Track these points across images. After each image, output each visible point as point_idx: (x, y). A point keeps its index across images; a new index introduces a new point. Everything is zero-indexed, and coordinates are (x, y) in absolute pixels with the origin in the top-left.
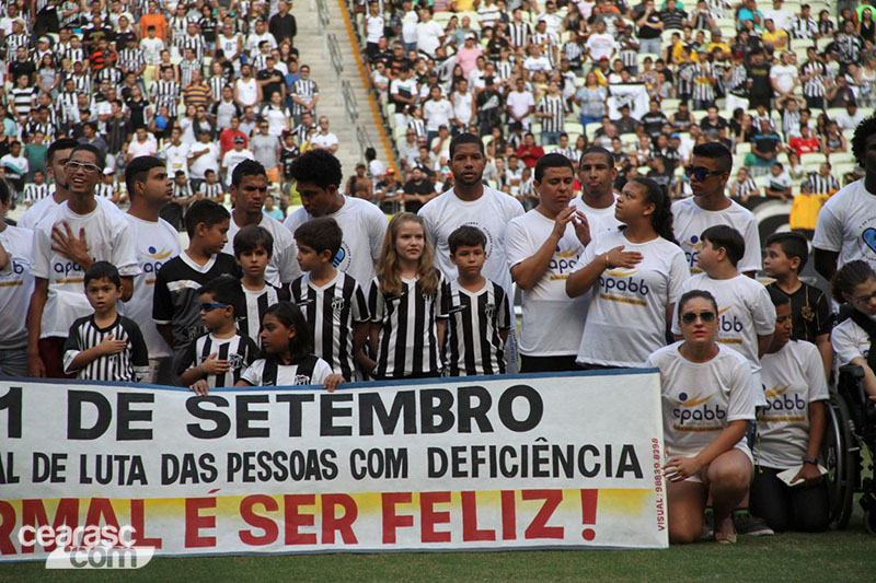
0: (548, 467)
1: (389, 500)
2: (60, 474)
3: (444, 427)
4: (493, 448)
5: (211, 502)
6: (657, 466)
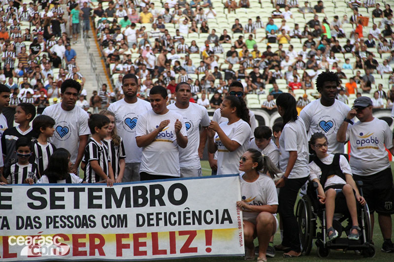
0: (190, 221)
1: (119, 237)
3: (144, 204)
4: (165, 214)
6: (239, 217)
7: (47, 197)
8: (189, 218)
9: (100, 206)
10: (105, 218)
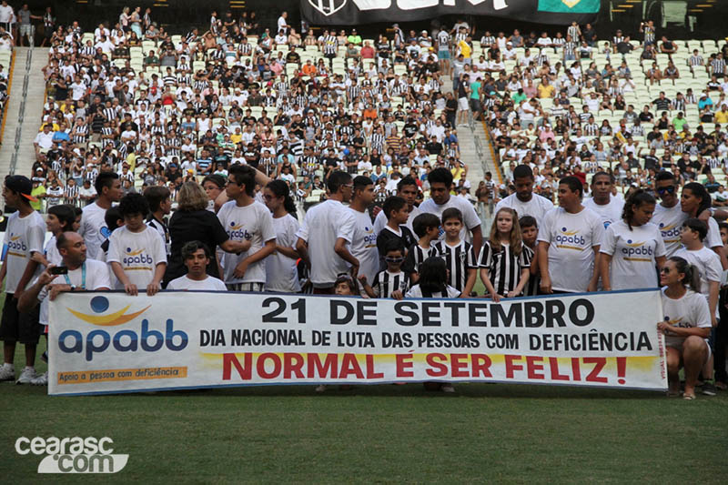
0: (598, 346)
1: (509, 359)
2: (327, 341)
4: (566, 336)
5: (411, 356)
6: (660, 342)
7: (419, 312)
8: (596, 342)
9: (484, 324)
10: (490, 338)
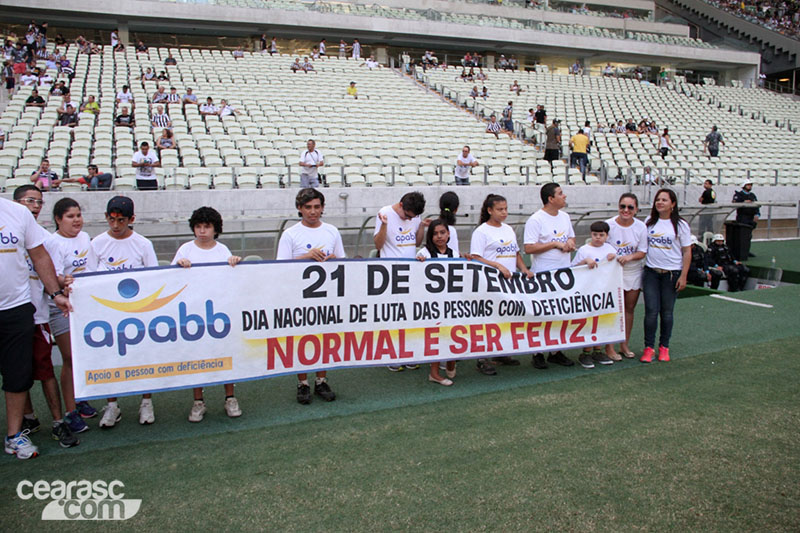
0: (581, 307)
1: (514, 326)
2: (364, 317)
3: (535, 290)
4: (557, 300)
5: (436, 330)
7: (445, 276)
8: (580, 304)
9: (498, 289)
10: (503, 305)
